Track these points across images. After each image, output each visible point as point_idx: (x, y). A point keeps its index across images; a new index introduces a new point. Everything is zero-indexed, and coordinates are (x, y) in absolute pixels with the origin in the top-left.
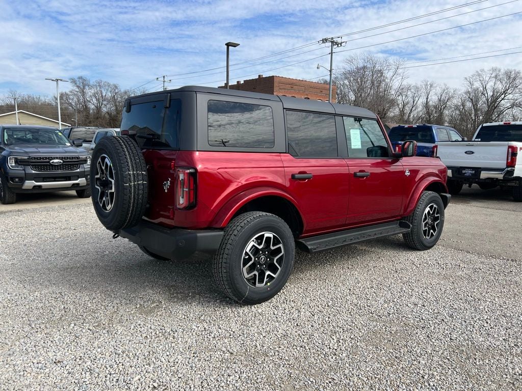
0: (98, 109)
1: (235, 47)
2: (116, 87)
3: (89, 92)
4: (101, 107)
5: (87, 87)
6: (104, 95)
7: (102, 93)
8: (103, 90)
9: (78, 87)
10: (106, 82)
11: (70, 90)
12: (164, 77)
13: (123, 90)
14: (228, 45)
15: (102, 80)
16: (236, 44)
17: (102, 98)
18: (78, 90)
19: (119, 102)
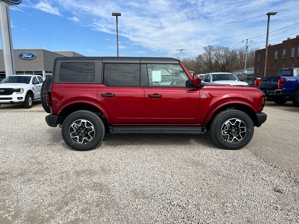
0: (217, 62)
1: (274, 15)
2: (227, 49)
3: (213, 53)
4: (218, 61)
5: (212, 51)
6: (220, 53)
7: (219, 53)
8: (220, 51)
9: (207, 51)
10: (222, 47)
11: (203, 53)
12: (247, 40)
13: (231, 50)
14: (269, 14)
15: (220, 46)
16: (275, 13)
17: (219, 55)
18: (207, 53)
19: (229, 57)
